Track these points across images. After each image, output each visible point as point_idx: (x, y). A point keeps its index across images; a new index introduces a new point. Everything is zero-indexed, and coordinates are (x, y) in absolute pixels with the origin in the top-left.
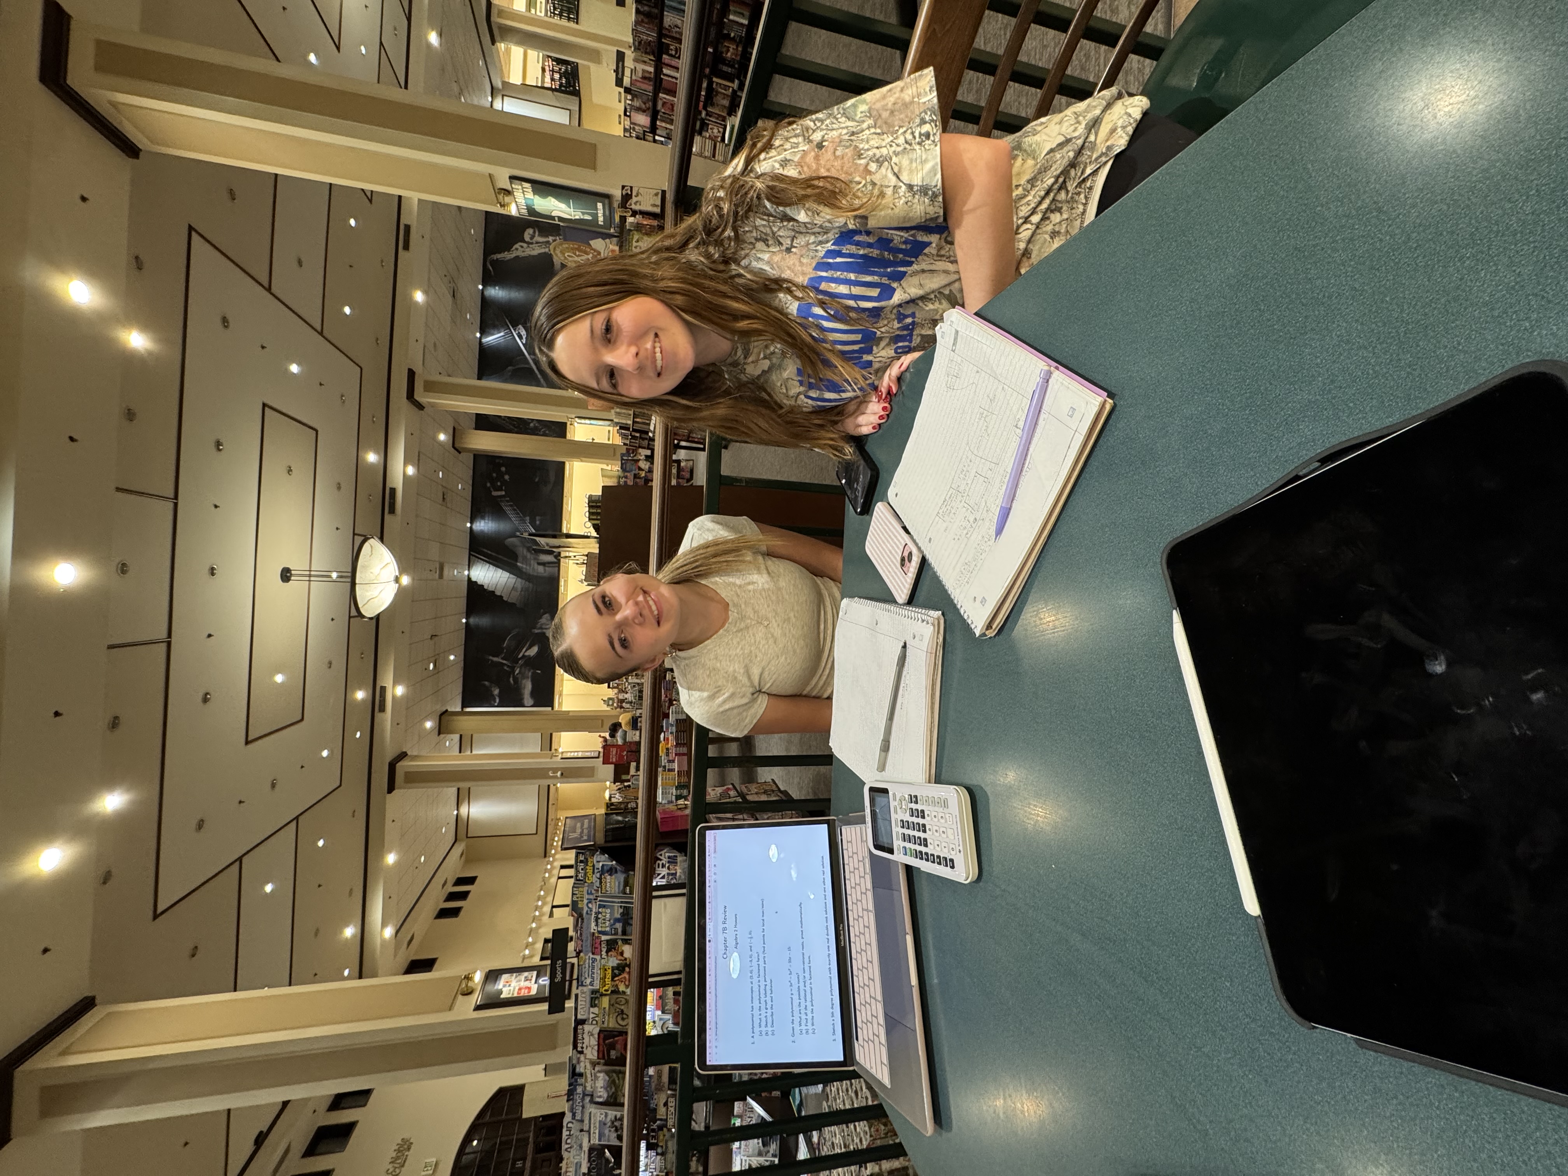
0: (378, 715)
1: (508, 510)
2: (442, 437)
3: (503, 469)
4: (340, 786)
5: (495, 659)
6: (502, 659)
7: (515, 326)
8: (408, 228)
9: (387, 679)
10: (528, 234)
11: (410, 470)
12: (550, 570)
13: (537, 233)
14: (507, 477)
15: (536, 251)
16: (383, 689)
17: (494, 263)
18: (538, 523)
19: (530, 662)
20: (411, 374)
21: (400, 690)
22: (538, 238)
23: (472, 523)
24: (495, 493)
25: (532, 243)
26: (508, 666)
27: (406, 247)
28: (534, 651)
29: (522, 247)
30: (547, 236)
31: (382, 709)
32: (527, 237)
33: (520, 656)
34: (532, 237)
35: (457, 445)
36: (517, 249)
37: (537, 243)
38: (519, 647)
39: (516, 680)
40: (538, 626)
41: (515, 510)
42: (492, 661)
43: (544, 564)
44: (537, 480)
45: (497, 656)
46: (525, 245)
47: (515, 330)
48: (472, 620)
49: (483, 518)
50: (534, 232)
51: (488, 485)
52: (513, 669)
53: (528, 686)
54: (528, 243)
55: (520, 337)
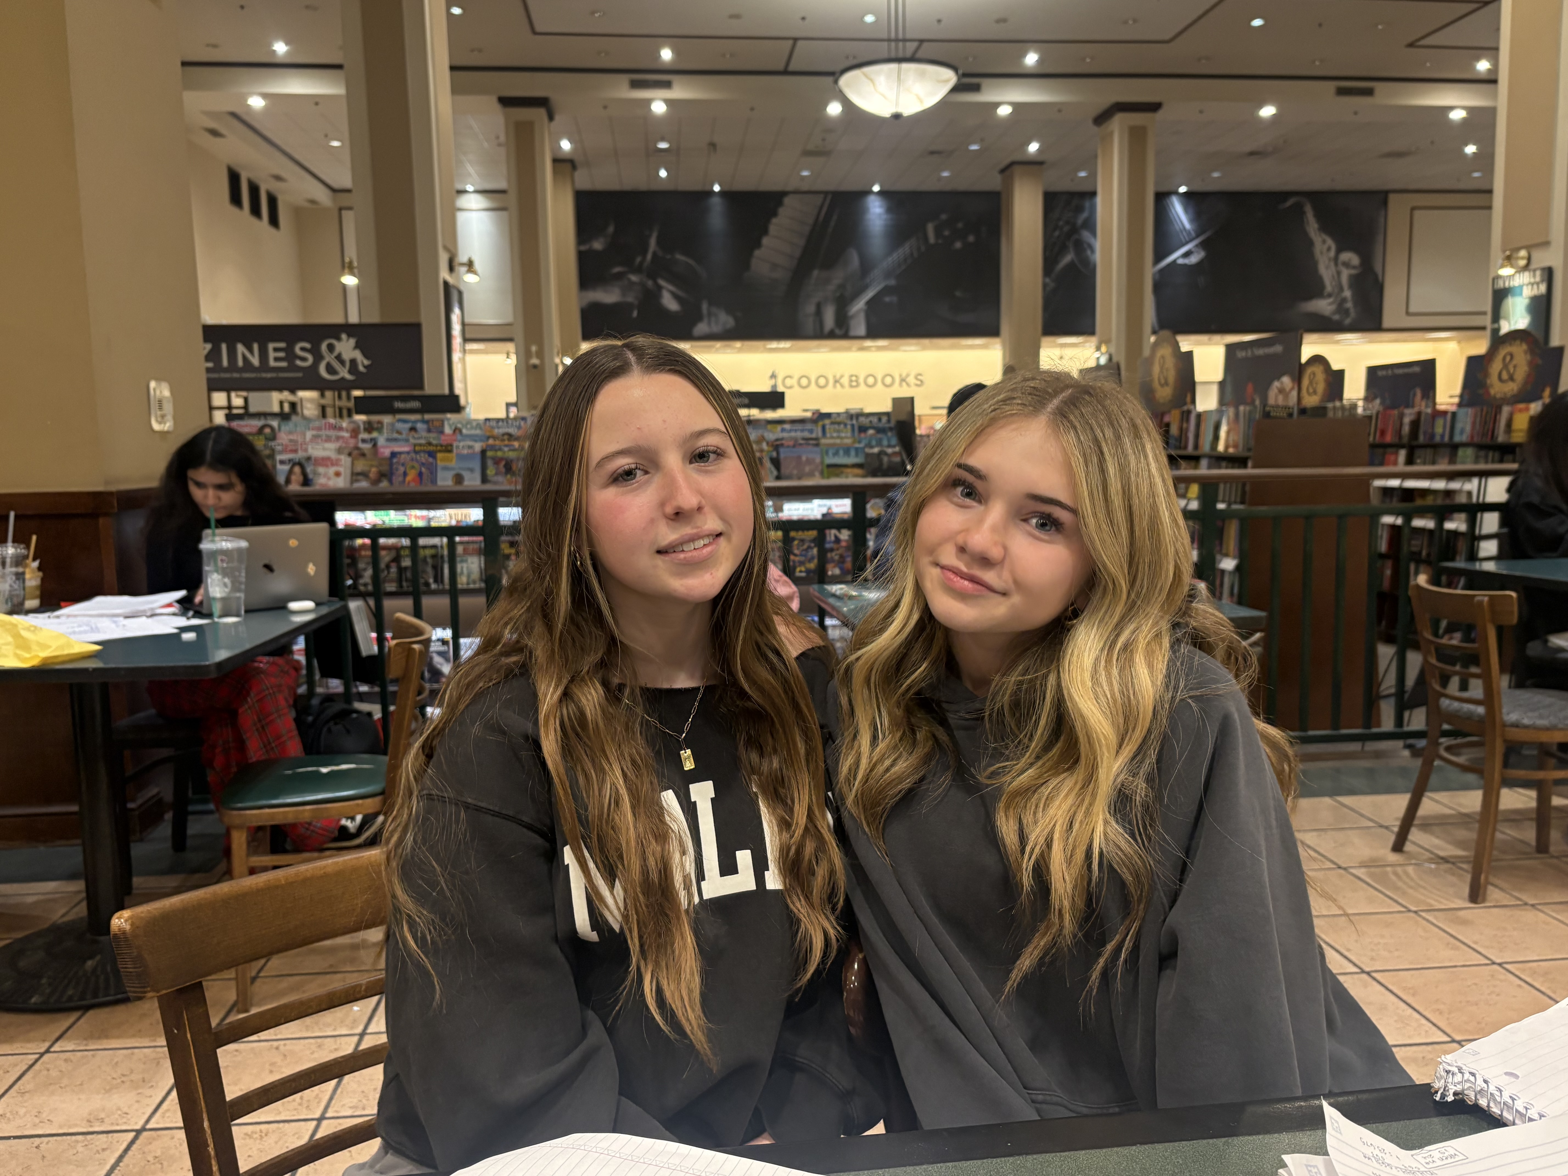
0: (625, 79)
1: (905, 249)
2: (1034, 147)
3: (971, 239)
4: (535, 33)
5: (653, 242)
6: (655, 254)
7: (1203, 245)
8: (1369, 92)
9: (680, 91)
10: (1351, 257)
11: (1004, 111)
12: (809, 325)
13: (1353, 272)
14: (958, 245)
15: (1326, 271)
16: (667, 85)
17: (1298, 209)
18: (887, 299)
19: (651, 297)
20: (1154, 107)
21: (659, 108)
22: (1345, 274)
23: (880, 193)
24: (930, 228)
25: (1336, 264)
26: (641, 263)
27: (1341, 92)
28: (670, 303)
29: (1329, 249)
30: (1351, 286)
31: (636, 85)
32: (1346, 256)
33: (662, 282)
34: (1347, 265)
35: (1017, 169)
36: (1324, 242)
37: (1339, 273)
38: (675, 278)
39: (619, 276)
40: (714, 310)
41: (905, 260)
42: (649, 236)
43: (819, 313)
44: (958, 294)
45: (659, 242)
46: (1332, 253)
47: (1197, 246)
48: (716, 201)
49: (889, 210)
50: (1354, 267)
51: (944, 217)
52: (638, 270)
53: (609, 296)
54: (1336, 259)
55: (1187, 255)
